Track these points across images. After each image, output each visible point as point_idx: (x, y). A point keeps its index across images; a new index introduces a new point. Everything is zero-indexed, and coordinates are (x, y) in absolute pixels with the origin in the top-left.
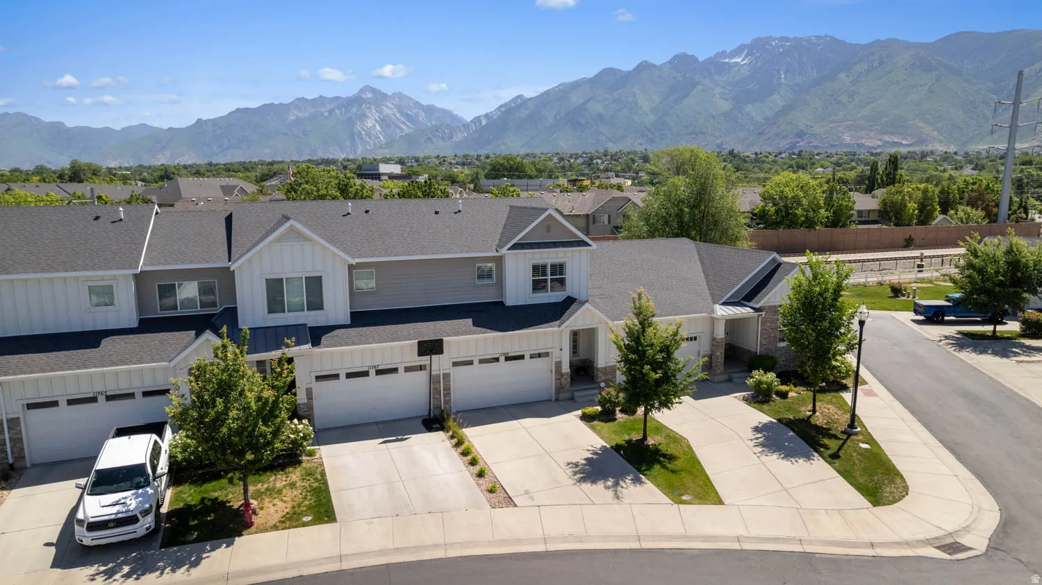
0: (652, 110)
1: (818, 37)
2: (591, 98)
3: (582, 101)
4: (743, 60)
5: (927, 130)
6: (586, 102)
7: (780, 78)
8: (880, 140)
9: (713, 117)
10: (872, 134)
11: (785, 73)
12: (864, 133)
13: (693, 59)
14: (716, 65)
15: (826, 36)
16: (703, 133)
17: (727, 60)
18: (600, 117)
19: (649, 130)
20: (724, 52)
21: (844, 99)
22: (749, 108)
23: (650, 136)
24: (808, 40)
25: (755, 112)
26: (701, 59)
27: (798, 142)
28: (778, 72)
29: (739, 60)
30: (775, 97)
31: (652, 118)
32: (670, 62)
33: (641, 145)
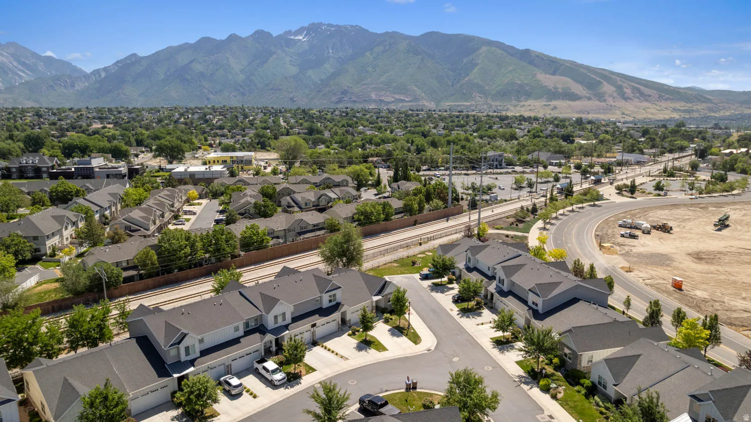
0: (241, 71)
1: (351, 26)
2: (194, 60)
3: (187, 62)
4: (304, 38)
5: (418, 92)
6: (192, 62)
7: (329, 52)
8: (393, 97)
9: (286, 78)
10: (388, 93)
11: (332, 50)
12: (383, 93)
13: (269, 34)
14: (285, 40)
15: (357, 26)
16: (280, 90)
17: (293, 37)
18: (202, 74)
19: (241, 86)
20: (290, 31)
21: (370, 69)
22: (310, 73)
23: (242, 90)
24: (346, 28)
25: (314, 75)
26: (274, 35)
27: (343, 98)
28: (328, 48)
29: (301, 38)
30: (327, 66)
31: (241, 77)
32: (252, 36)
33: (235, 96)
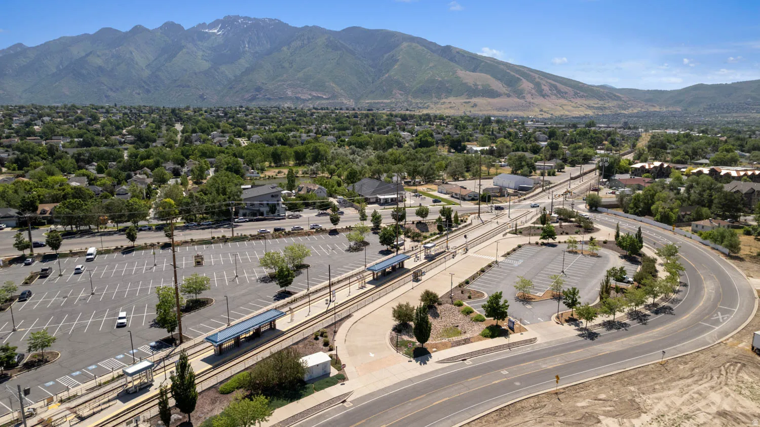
0: (148, 66)
1: (271, 20)
2: (91, 53)
3: (83, 54)
4: (218, 31)
5: (337, 89)
6: (87, 55)
7: (245, 47)
8: (310, 95)
9: (196, 74)
10: (305, 91)
11: (249, 44)
12: (299, 89)
13: (179, 27)
14: (198, 34)
15: (275, 19)
16: (189, 86)
17: (207, 31)
18: (101, 69)
19: (145, 82)
20: (204, 24)
21: (286, 65)
22: (223, 68)
23: (147, 87)
24: (263, 21)
25: (228, 71)
26: (186, 28)
27: (257, 95)
28: (243, 42)
29: (216, 31)
30: (242, 61)
31: (147, 73)
32: (161, 28)
33: (139, 94)
